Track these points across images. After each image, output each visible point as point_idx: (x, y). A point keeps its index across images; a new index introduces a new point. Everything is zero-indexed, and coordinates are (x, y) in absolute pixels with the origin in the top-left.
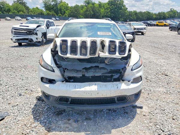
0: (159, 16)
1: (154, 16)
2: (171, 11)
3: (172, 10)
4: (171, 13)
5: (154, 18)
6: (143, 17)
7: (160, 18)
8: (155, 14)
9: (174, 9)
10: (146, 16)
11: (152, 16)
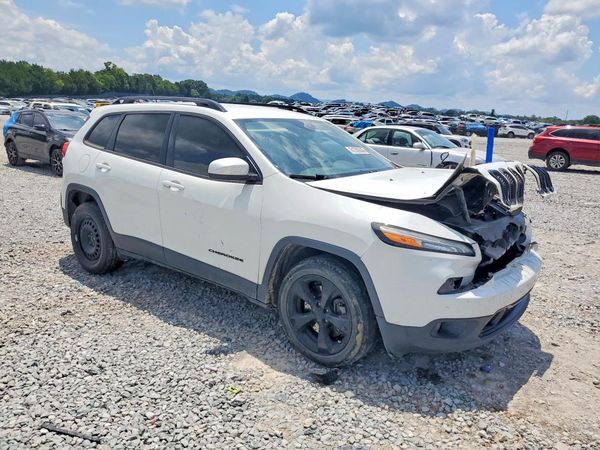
0: (74, 82)
1: (60, 83)
2: (108, 69)
3: (111, 66)
4: (111, 77)
5: (60, 89)
6: (17, 81)
7: (79, 89)
8: (61, 76)
9: (115, 66)
10: (28, 79)
11: (52, 82)
